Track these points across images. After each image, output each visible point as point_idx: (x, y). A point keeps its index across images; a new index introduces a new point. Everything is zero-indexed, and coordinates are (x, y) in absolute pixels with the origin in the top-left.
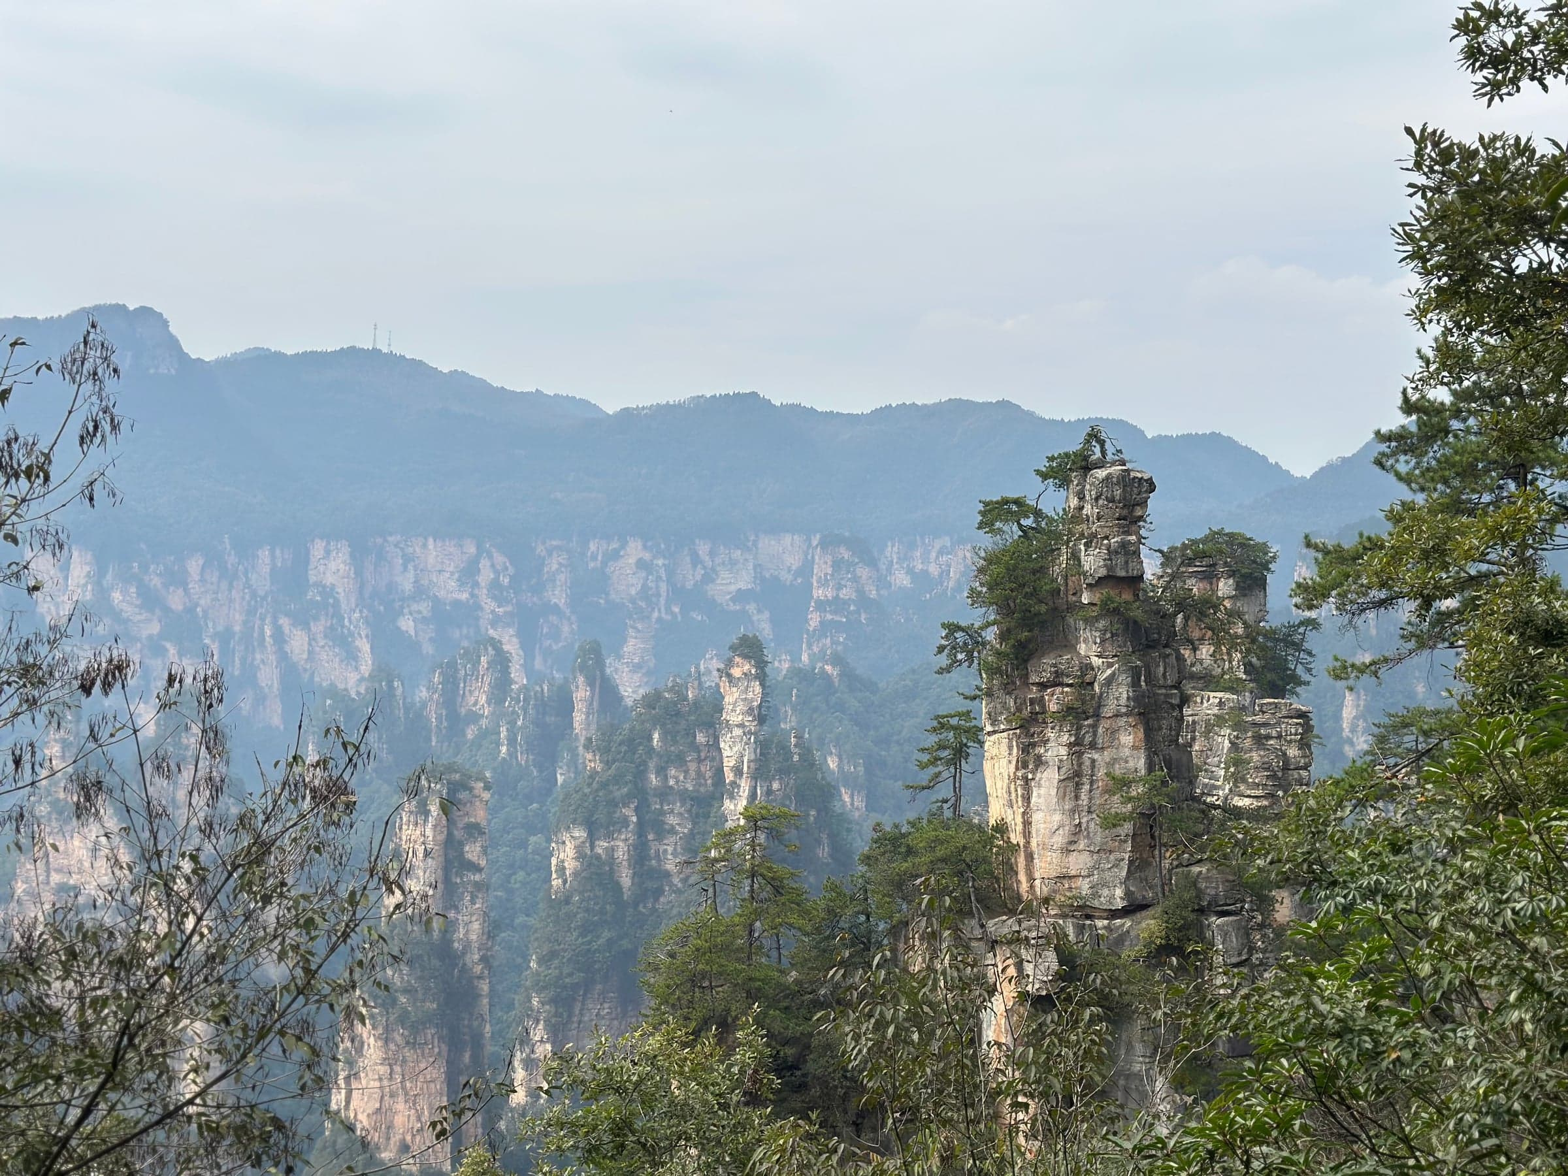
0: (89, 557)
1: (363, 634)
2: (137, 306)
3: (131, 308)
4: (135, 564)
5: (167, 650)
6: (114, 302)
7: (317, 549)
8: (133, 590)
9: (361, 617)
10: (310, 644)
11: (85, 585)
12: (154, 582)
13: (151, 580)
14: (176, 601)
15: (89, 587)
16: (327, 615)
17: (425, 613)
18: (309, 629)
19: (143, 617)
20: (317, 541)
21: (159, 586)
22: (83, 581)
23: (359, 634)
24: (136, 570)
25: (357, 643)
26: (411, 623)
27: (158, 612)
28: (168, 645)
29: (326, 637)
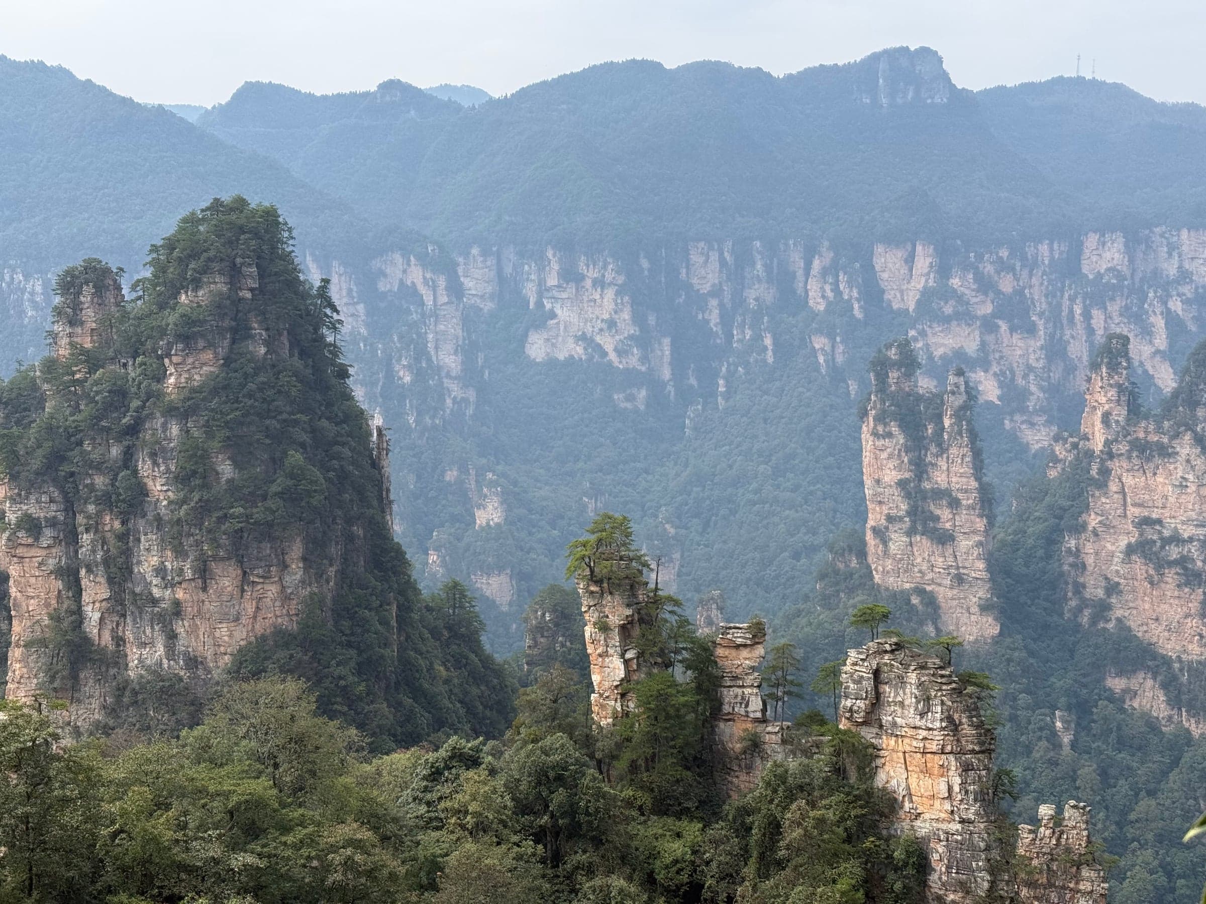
0: (931, 249)
1: (1158, 311)
2: (917, 47)
3: (912, 49)
4: (972, 255)
5: (999, 327)
6: (898, 46)
7: (1092, 241)
8: (971, 276)
9: (1156, 296)
10: (1105, 321)
11: (928, 274)
12: (986, 270)
13: (984, 267)
14: (1007, 285)
15: (932, 276)
16: (1122, 295)
17: (1189, 295)
18: (1106, 309)
19: (978, 299)
20: (1091, 235)
21: (992, 272)
22: (926, 271)
23: (1154, 312)
24: (973, 260)
25: (1152, 319)
26: (1179, 304)
27: (991, 295)
28: (1000, 323)
29: (1121, 315)
